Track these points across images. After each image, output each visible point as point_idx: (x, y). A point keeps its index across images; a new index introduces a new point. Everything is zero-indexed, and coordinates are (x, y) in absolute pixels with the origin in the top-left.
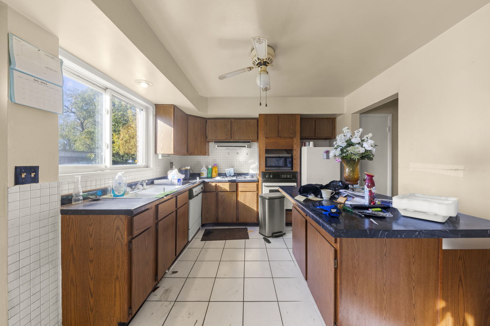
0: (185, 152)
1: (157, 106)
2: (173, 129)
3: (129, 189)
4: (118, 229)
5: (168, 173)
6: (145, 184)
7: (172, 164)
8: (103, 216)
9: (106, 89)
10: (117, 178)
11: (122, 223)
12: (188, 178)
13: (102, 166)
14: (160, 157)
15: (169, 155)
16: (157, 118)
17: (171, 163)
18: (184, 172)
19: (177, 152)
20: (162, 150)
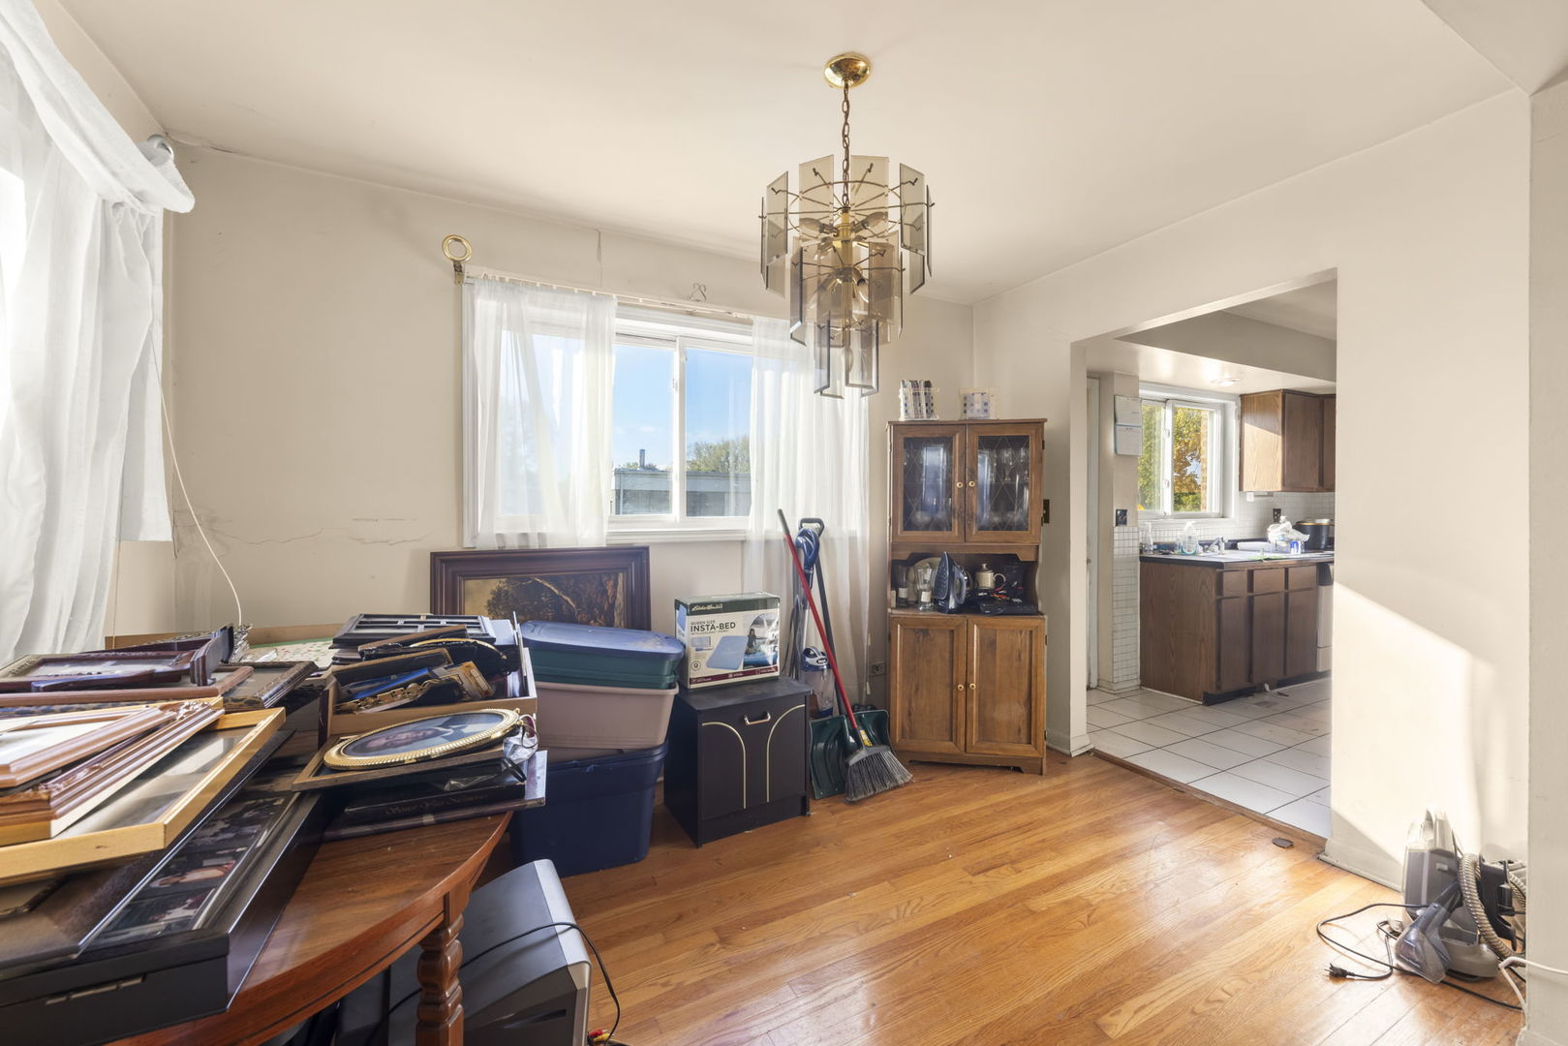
0: (1316, 485)
1: (1243, 397)
2: (1280, 437)
3: (1200, 549)
4: (1203, 583)
5: (1269, 529)
6: (1223, 545)
7: (1277, 512)
8: (1186, 567)
9: (1166, 401)
10: (1186, 529)
11: (1210, 577)
12: (1323, 547)
13: (1161, 512)
14: (1250, 498)
15: (1270, 494)
16: (1245, 419)
17: (1275, 510)
18: (1309, 529)
19: (1290, 484)
20: (1254, 485)
